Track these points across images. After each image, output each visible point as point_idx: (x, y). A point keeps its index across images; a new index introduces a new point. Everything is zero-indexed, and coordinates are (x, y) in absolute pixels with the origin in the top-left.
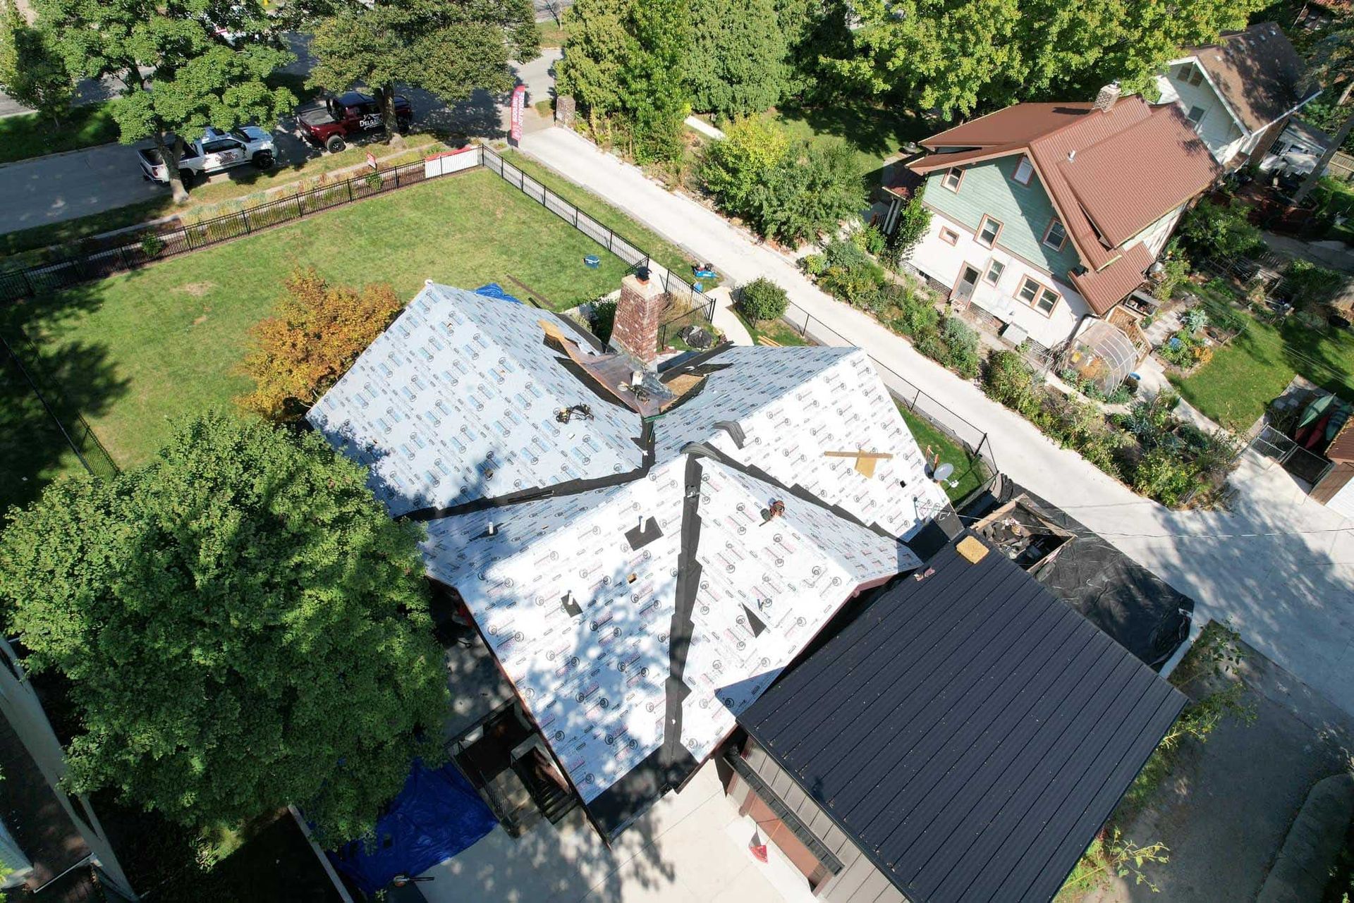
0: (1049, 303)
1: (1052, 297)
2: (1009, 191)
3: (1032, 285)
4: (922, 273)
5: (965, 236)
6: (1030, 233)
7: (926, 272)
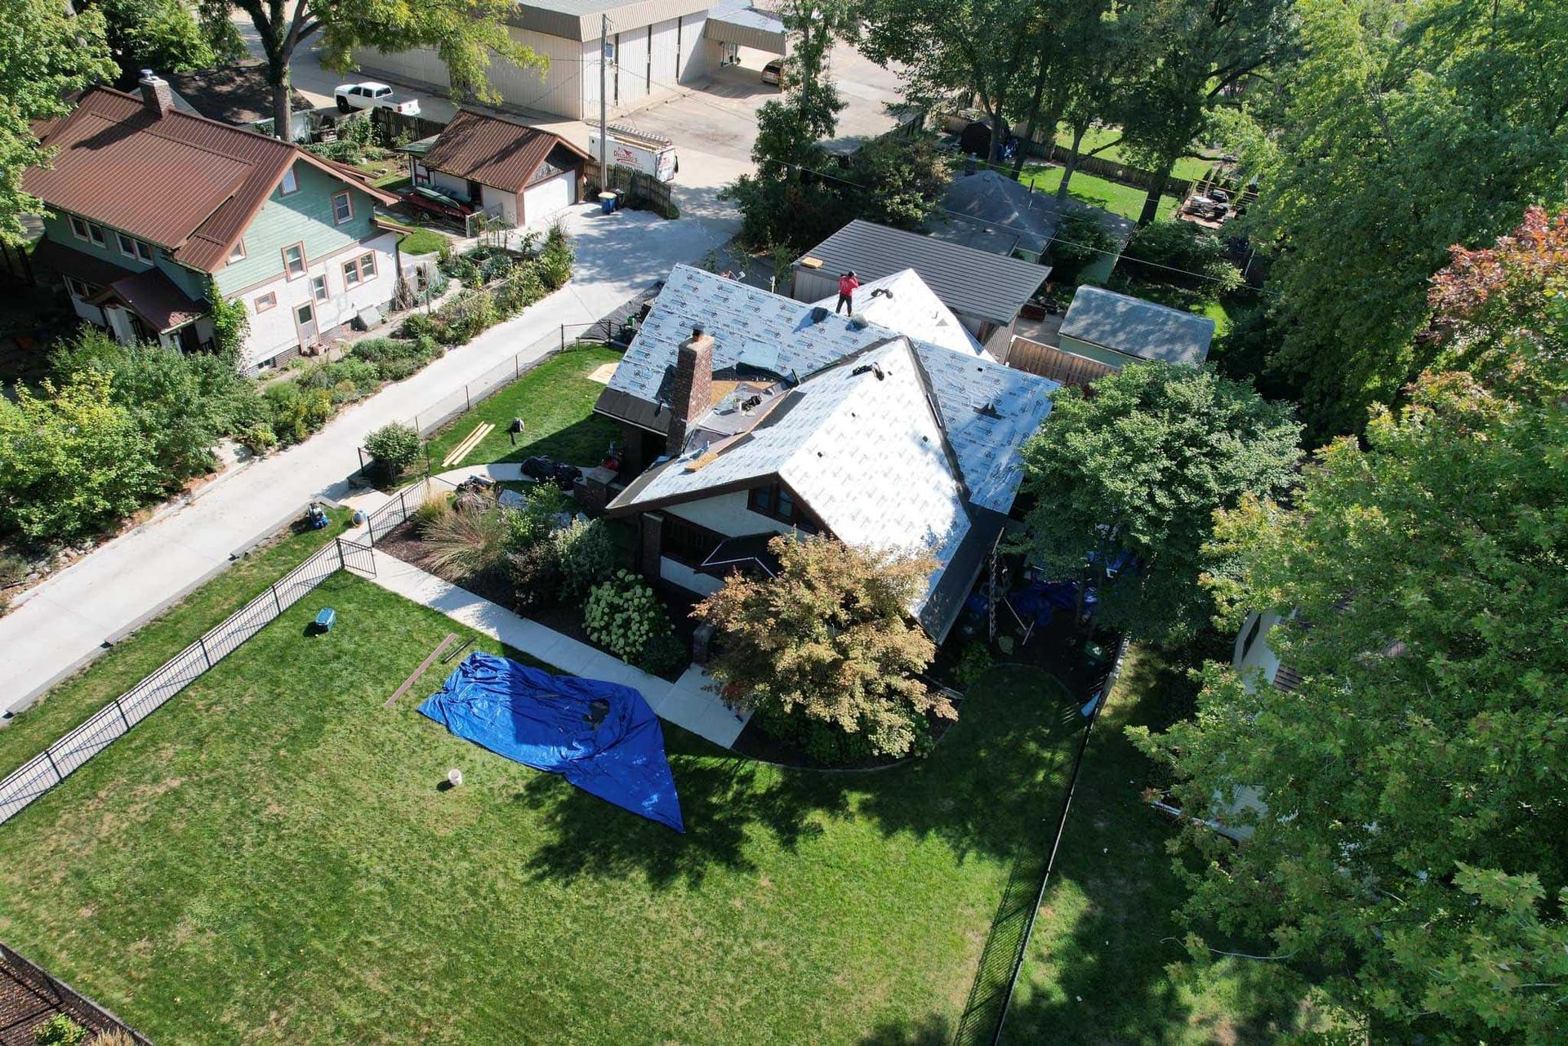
0: (370, 268)
1: (369, 259)
2: (285, 209)
3: (349, 267)
4: (261, 366)
5: (279, 287)
6: (325, 227)
7: (262, 360)
